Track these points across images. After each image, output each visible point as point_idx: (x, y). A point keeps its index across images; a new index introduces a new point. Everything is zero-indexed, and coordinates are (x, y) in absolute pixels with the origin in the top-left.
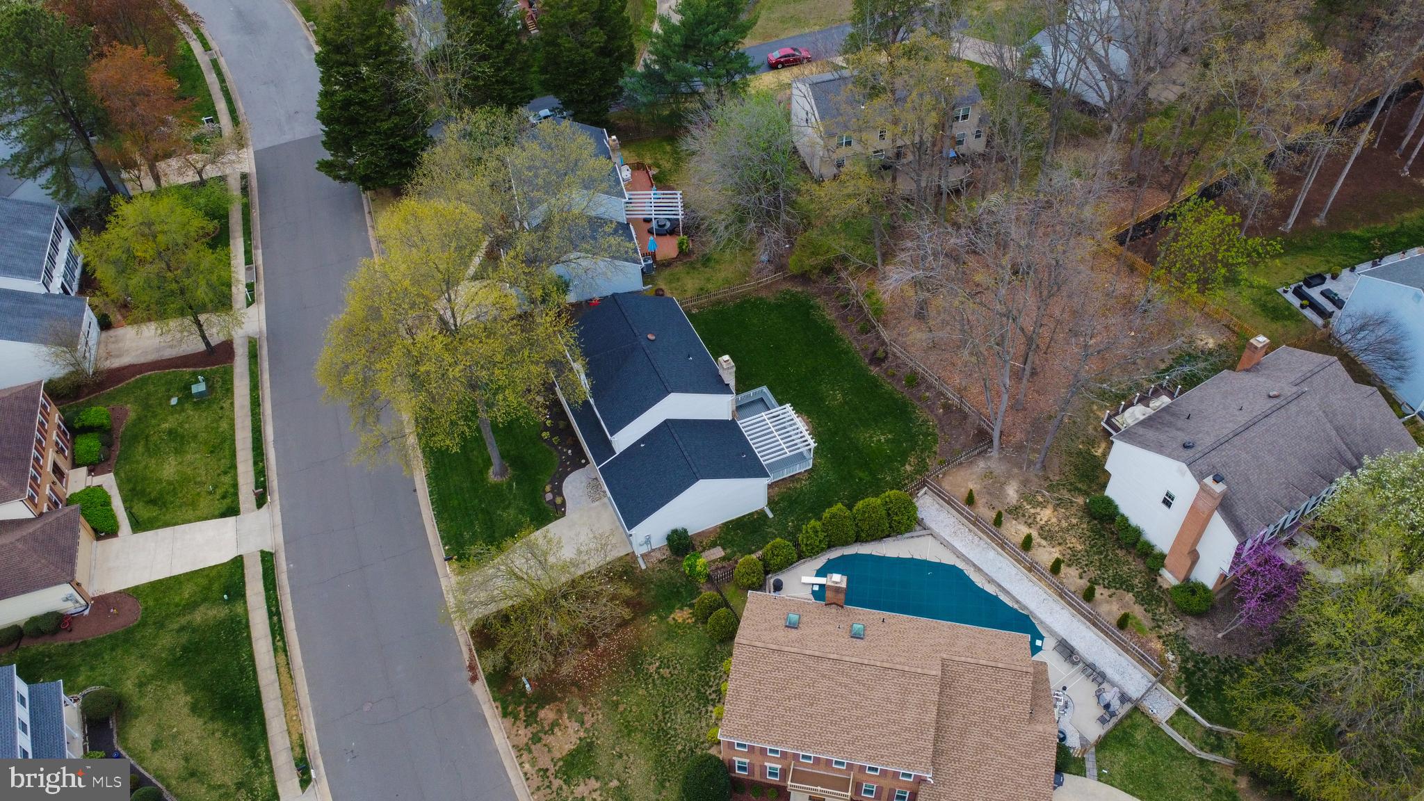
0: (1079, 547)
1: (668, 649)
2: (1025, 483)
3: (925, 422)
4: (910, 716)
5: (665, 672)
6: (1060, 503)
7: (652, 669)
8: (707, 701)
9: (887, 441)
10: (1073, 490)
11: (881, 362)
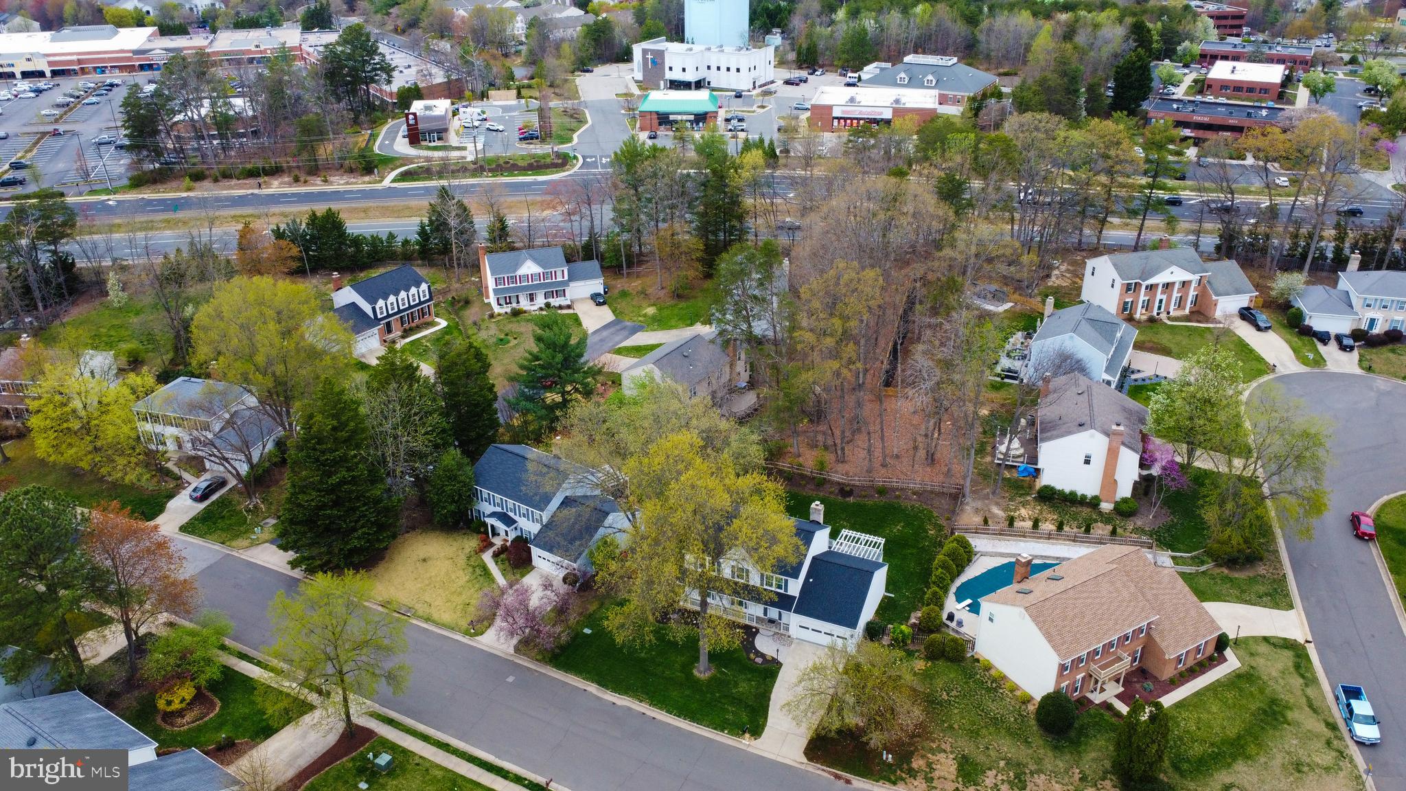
0: (1055, 517)
1: (939, 683)
2: (997, 504)
3: (913, 507)
4: (1125, 594)
5: (954, 693)
6: (1024, 504)
7: (945, 696)
8: (995, 690)
9: (903, 527)
10: (1021, 495)
11: (850, 493)
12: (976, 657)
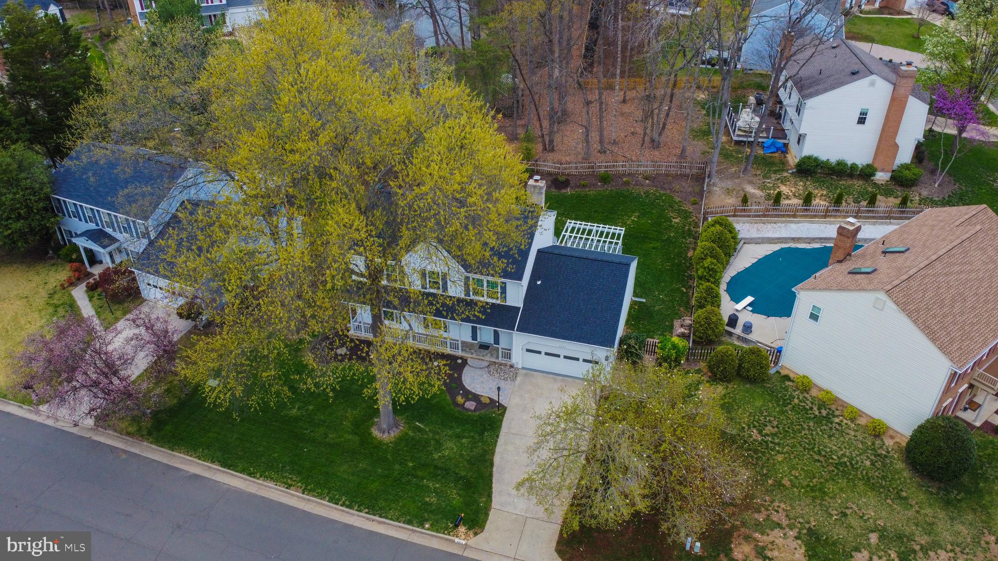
0: (825, 193)
2: (751, 183)
5: (768, 430)
6: (783, 181)
8: (828, 419)
10: (775, 172)
11: (565, 184)
12: (784, 372)
